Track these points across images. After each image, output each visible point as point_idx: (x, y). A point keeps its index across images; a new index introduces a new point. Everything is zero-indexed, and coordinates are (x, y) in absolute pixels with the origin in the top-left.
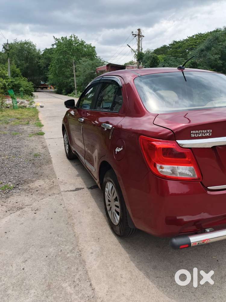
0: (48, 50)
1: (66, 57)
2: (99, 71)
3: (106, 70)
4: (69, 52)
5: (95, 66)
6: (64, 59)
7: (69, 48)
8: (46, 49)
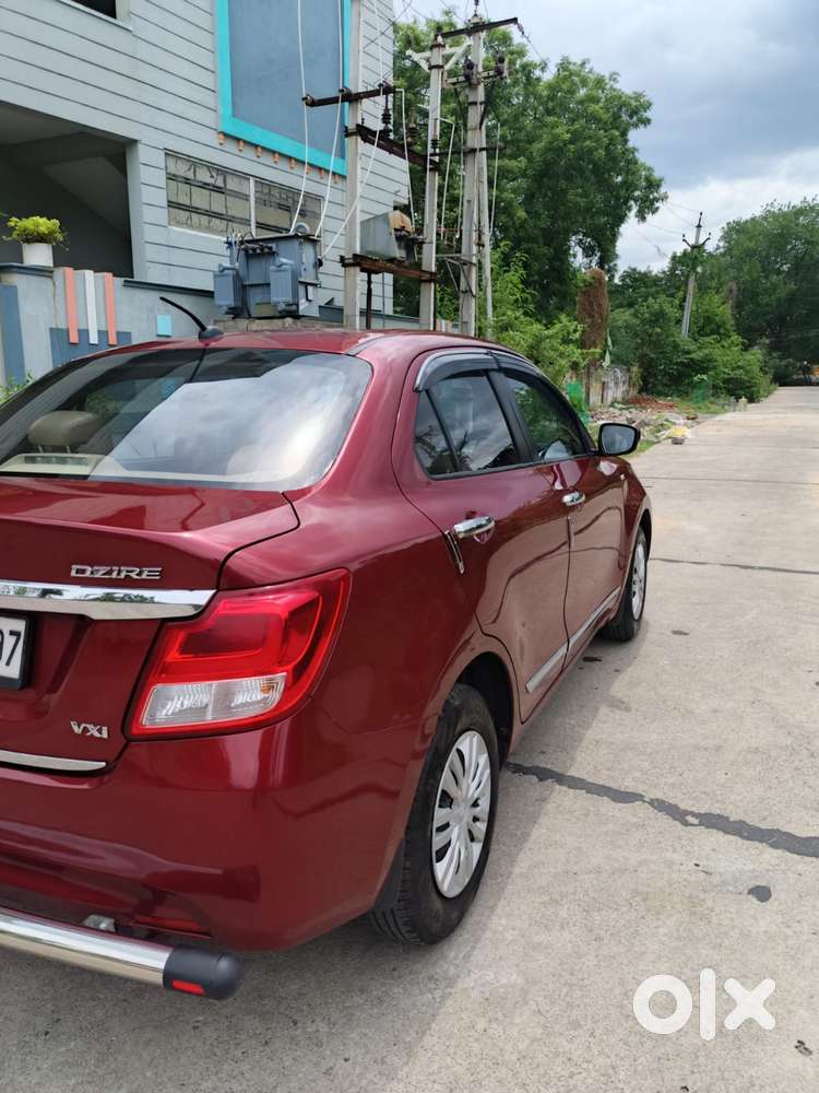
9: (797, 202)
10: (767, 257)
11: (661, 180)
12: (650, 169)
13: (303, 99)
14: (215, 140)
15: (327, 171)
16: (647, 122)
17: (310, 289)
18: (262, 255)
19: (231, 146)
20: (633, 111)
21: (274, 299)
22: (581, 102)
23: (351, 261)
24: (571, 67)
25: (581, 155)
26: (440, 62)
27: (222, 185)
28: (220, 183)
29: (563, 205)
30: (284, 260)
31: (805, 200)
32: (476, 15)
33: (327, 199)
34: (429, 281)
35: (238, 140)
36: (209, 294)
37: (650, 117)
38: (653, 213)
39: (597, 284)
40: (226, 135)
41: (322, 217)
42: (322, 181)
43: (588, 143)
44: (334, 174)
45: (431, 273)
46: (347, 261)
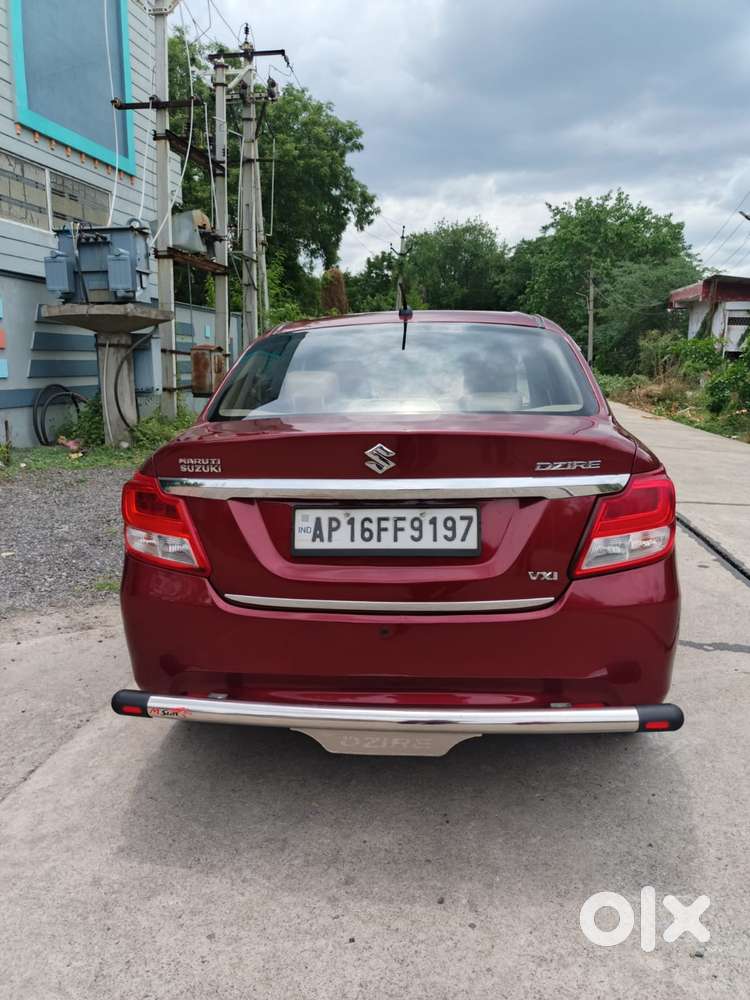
0: (530, 243)
1: (580, 262)
2: (680, 302)
3: (701, 300)
4: (589, 245)
5: (668, 287)
6: (571, 270)
7: (592, 235)
8: (524, 241)
9: (462, 222)
10: (445, 264)
11: (374, 196)
12: (364, 186)
13: (113, 102)
14: (12, 130)
15: (114, 168)
16: (359, 147)
17: (144, 277)
18: (96, 244)
19: (27, 137)
20: (347, 137)
21: (113, 286)
22: (305, 124)
23: (166, 253)
24: (295, 92)
25: (308, 170)
26: (224, 81)
27: (21, 174)
28: (18, 171)
29: (296, 212)
30: (122, 250)
31: (469, 221)
32: (246, 43)
33: (115, 193)
34: (224, 274)
35: (34, 132)
36: (40, 280)
37: (362, 143)
38: (369, 223)
39: (336, 283)
40: (23, 127)
41: (111, 211)
42: (109, 176)
43: (314, 160)
44: (120, 171)
45: (225, 267)
46: (160, 254)
